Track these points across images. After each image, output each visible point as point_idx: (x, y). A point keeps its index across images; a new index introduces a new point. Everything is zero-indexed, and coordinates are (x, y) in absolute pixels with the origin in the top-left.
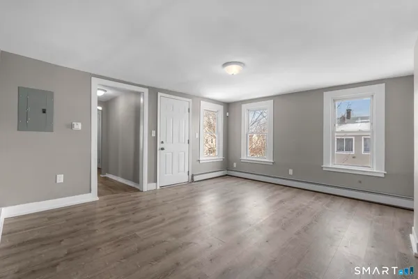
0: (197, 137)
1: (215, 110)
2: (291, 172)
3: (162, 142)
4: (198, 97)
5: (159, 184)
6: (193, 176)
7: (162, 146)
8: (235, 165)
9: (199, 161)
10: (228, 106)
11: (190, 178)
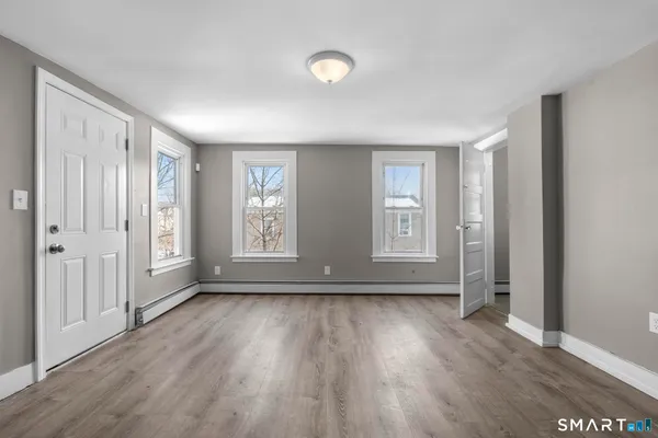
0: (145, 213)
1: (175, 155)
2: (327, 270)
3: (54, 229)
4: (148, 116)
5: (44, 362)
6: (138, 311)
7: (55, 240)
8: (218, 270)
9: (150, 271)
10: (200, 149)
11: (132, 318)
